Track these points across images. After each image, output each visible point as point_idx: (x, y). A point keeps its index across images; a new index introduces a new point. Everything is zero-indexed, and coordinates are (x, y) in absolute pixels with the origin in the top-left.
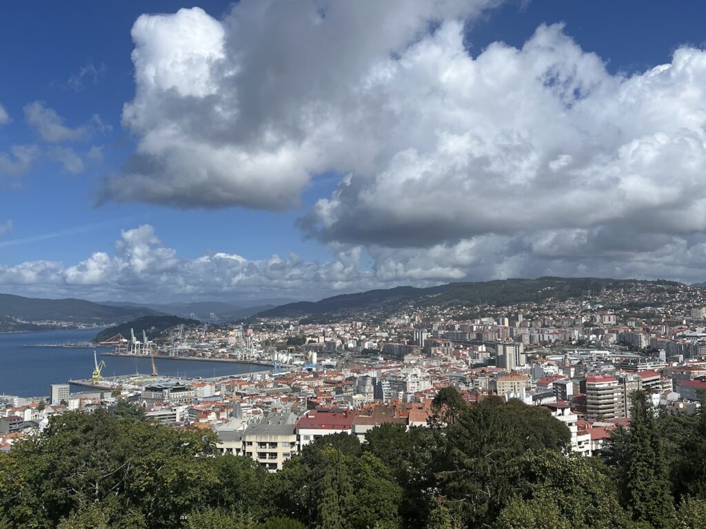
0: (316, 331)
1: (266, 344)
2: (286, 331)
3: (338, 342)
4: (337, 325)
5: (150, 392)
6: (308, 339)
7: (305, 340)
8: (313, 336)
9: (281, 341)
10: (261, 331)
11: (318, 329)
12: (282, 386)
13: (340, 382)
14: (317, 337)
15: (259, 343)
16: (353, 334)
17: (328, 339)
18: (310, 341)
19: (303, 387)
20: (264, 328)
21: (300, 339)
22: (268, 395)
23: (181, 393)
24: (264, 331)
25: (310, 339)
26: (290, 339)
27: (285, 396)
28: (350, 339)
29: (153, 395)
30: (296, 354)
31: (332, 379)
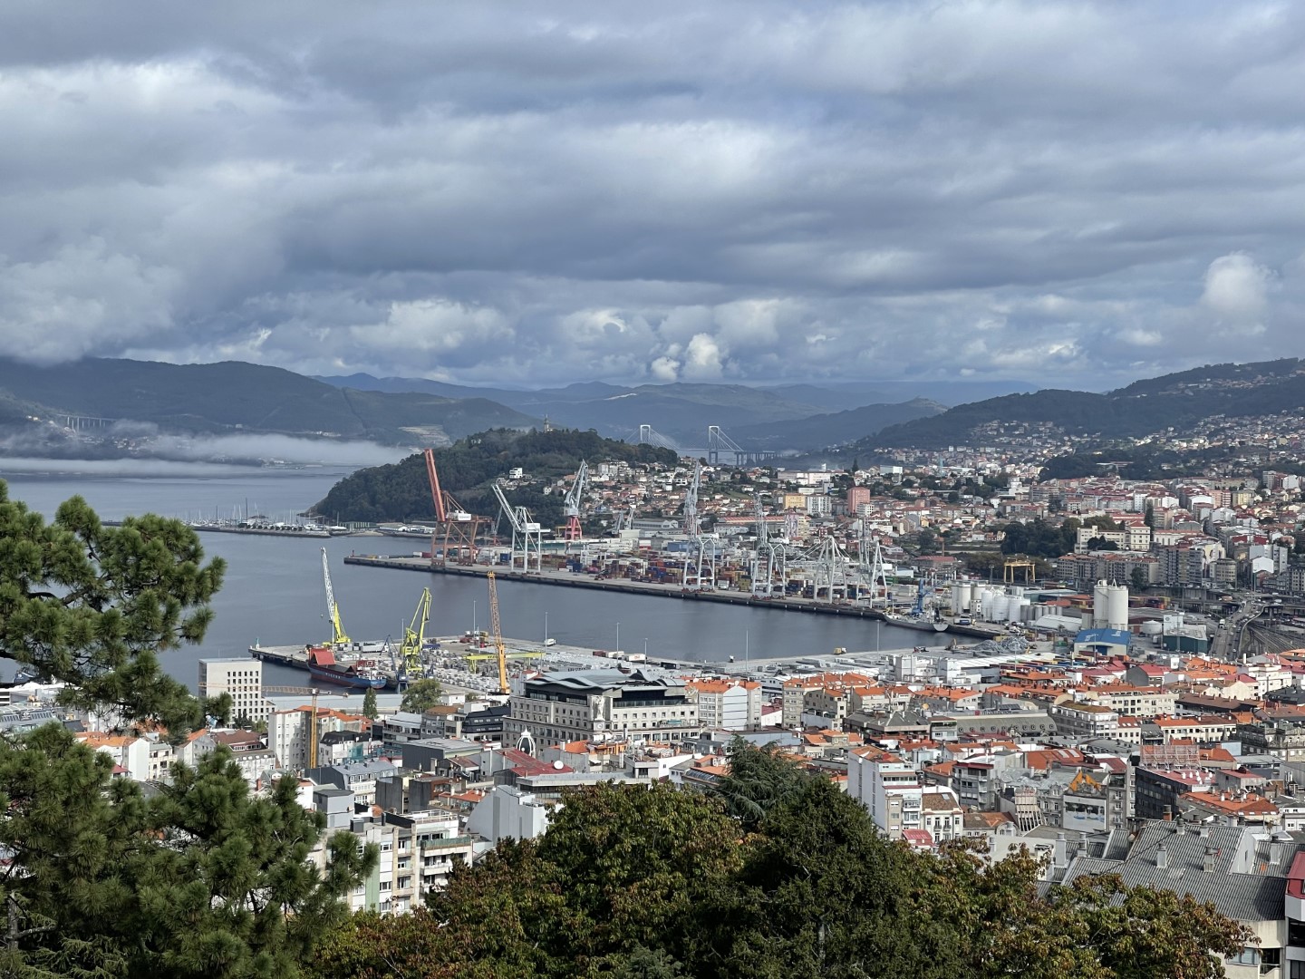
0: (1113, 506)
1: (922, 546)
2: (995, 502)
3: (1212, 551)
4: (1201, 482)
5: (540, 701)
6: (1085, 535)
7: (1073, 539)
8: (1105, 523)
9: (981, 538)
10: (900, 496)
11: (1121, 495)
12: (1016, 708)
13: (1245, 707)
14: (1121, 527)
15: (895, 542)
16: (1269, 520)
17: (1168, 539)
18: (1094, 544)
19: (1100, 717)
20: (909, 484)
21: (1054, 535)
22: (967, 739)
23: (649, 710)
24: (912, 499)
25: (1093, 532)
26: (1014, 532)
27: (1033, 747)
28: (1259, 541)
29: (553, 711)
30: (1041, 591)
31: (1211, 691)
